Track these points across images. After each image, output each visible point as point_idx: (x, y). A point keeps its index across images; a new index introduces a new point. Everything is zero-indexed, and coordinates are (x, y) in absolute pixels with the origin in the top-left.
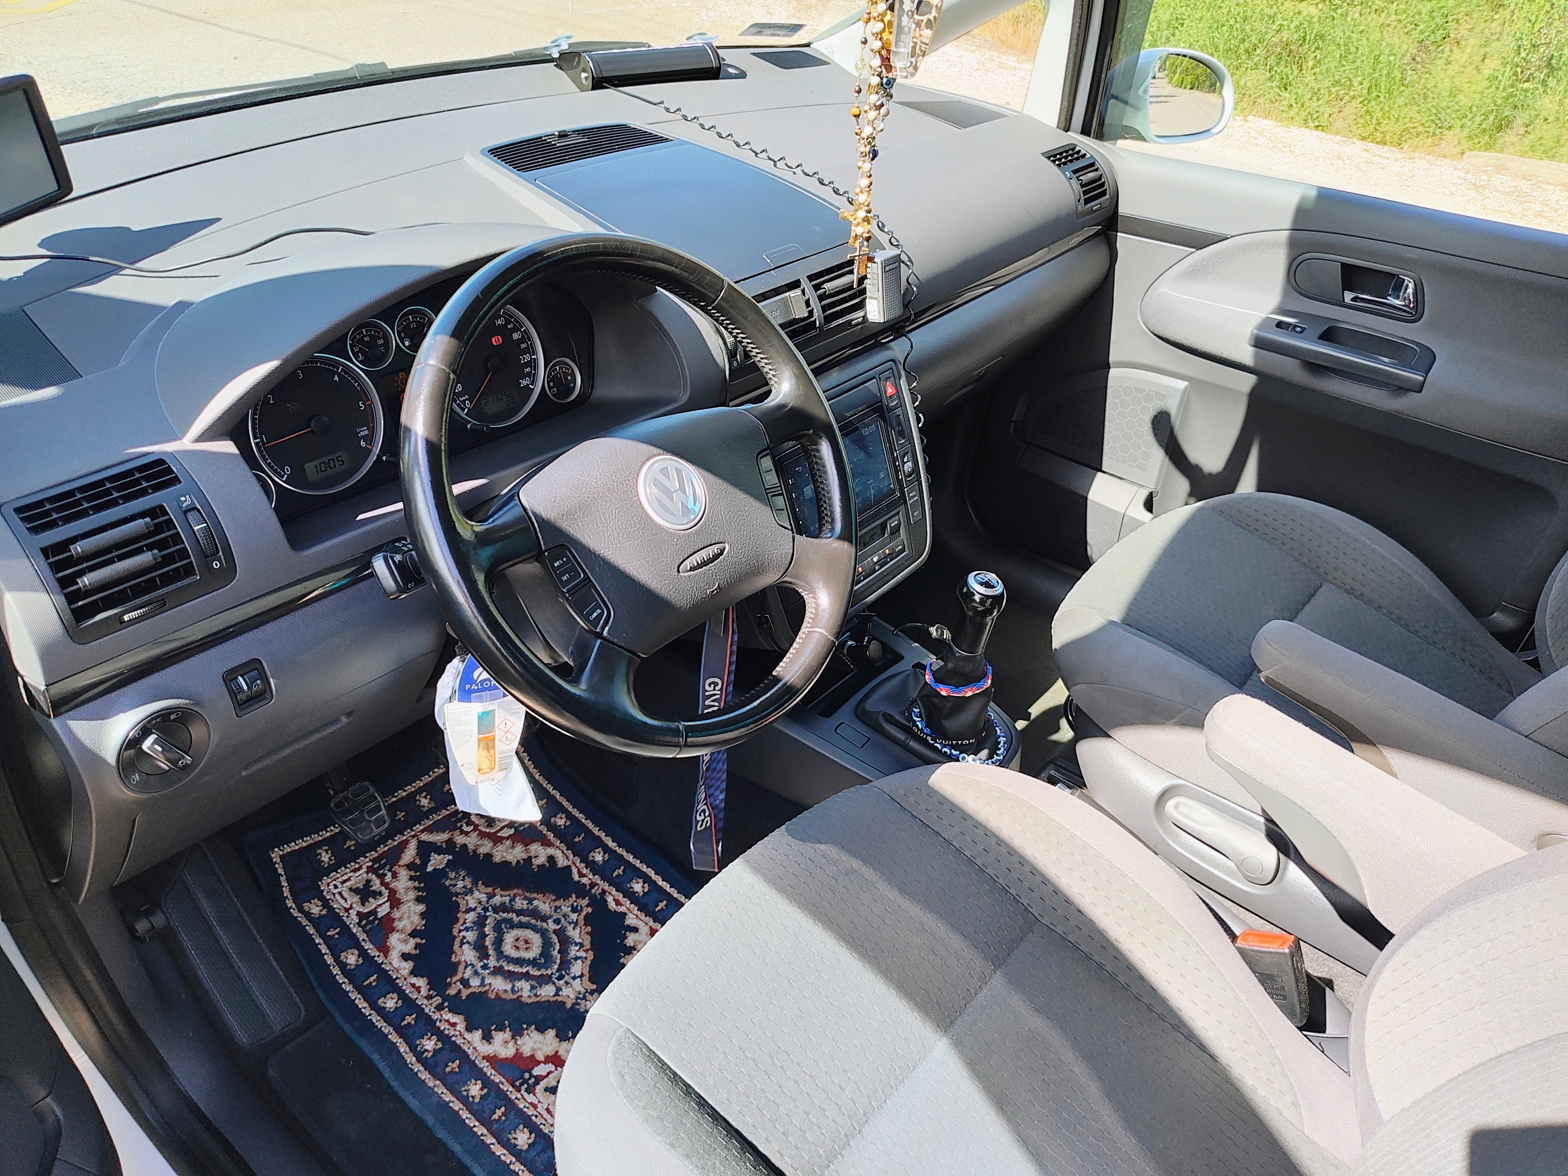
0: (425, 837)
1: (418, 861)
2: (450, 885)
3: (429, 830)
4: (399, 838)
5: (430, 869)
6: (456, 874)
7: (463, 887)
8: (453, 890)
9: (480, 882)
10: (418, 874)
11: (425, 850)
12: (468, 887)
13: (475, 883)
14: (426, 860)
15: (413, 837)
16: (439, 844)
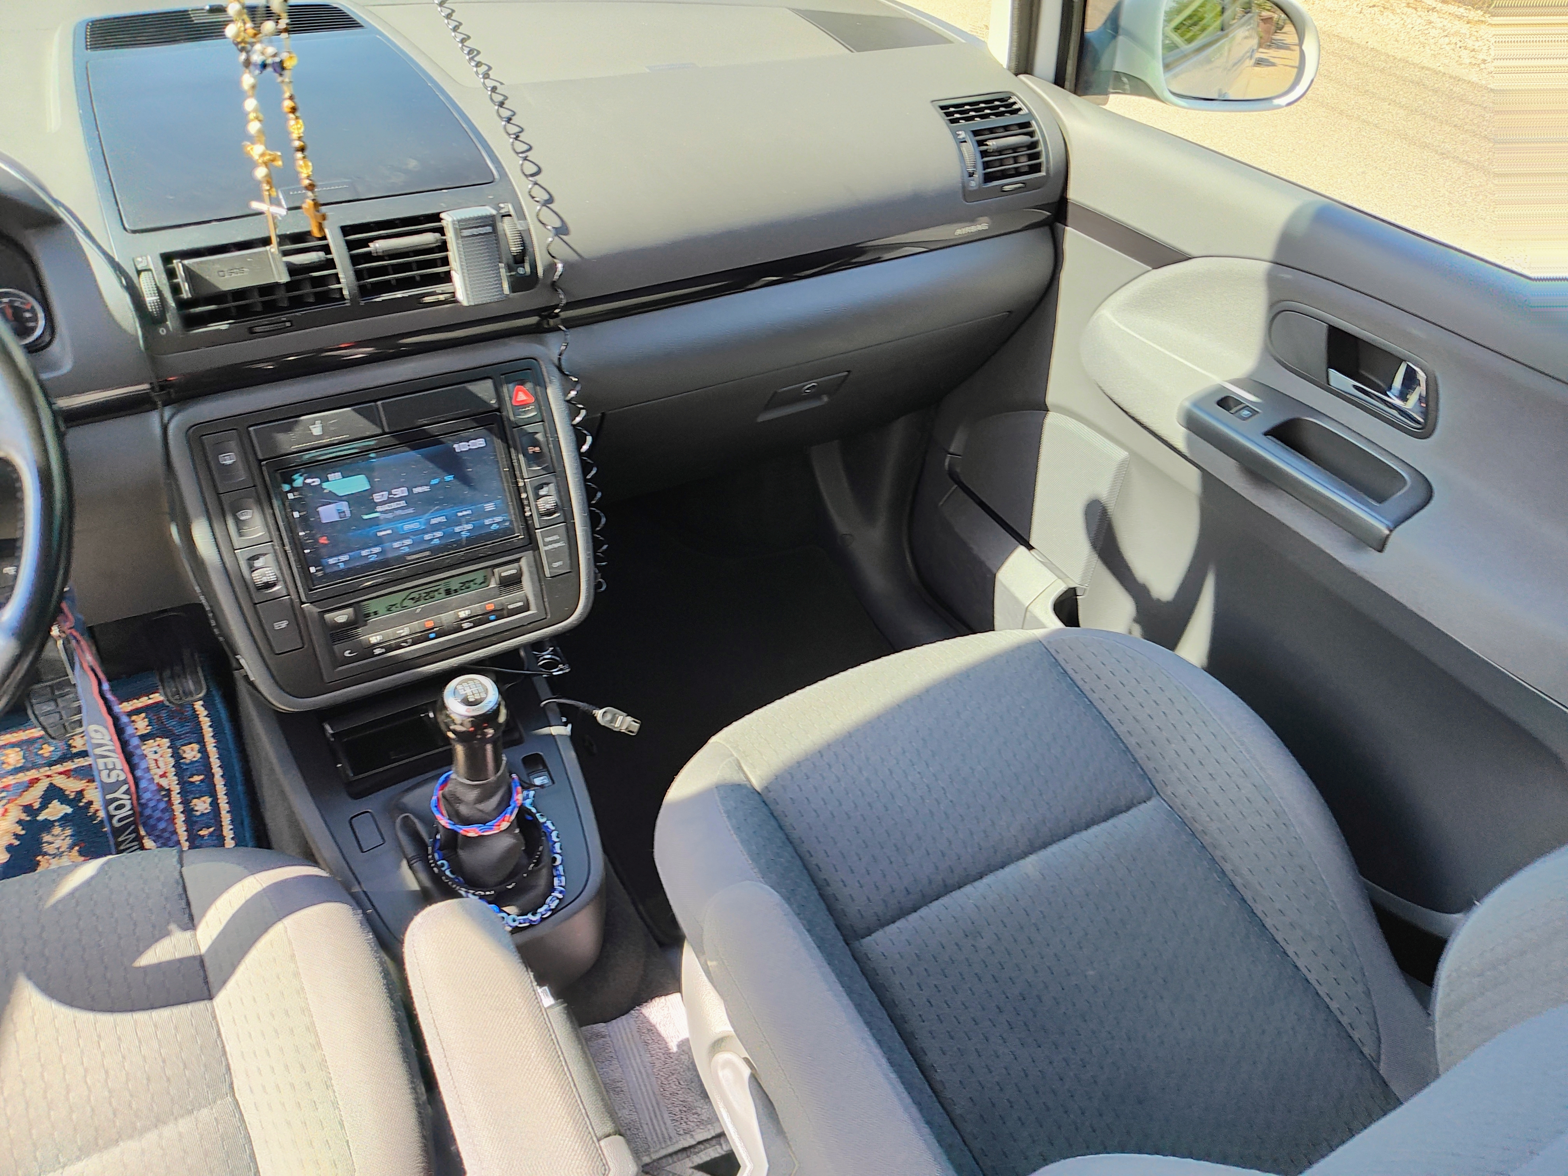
0: (61, 782)
1: (36, 806)
2: (46, 842)
3: (67, 773)
4: (33, 774)
5: (40, 818)
6: (62, 830)
7: (58, 848)
8: (46, 848)
9: (77, 848)
10: (28, 818)
11: (53, 793)
12: (61, 850)
13: (71, 848)
14: (44, 805)
15: (48, 776)
16: (67, 793)
